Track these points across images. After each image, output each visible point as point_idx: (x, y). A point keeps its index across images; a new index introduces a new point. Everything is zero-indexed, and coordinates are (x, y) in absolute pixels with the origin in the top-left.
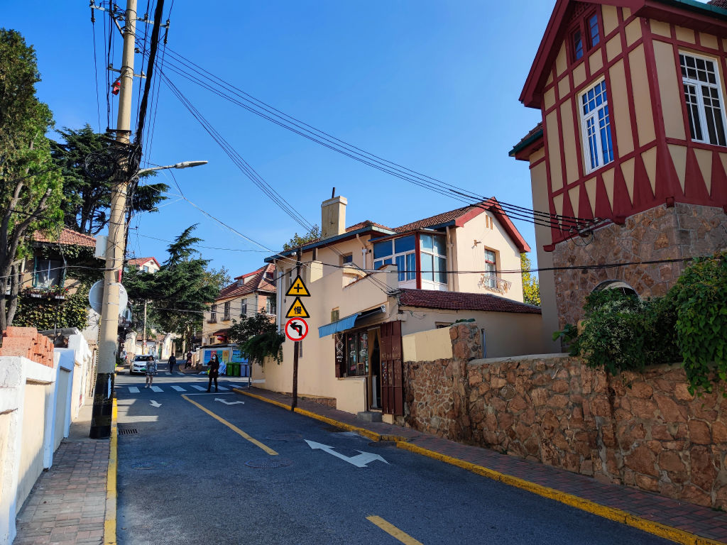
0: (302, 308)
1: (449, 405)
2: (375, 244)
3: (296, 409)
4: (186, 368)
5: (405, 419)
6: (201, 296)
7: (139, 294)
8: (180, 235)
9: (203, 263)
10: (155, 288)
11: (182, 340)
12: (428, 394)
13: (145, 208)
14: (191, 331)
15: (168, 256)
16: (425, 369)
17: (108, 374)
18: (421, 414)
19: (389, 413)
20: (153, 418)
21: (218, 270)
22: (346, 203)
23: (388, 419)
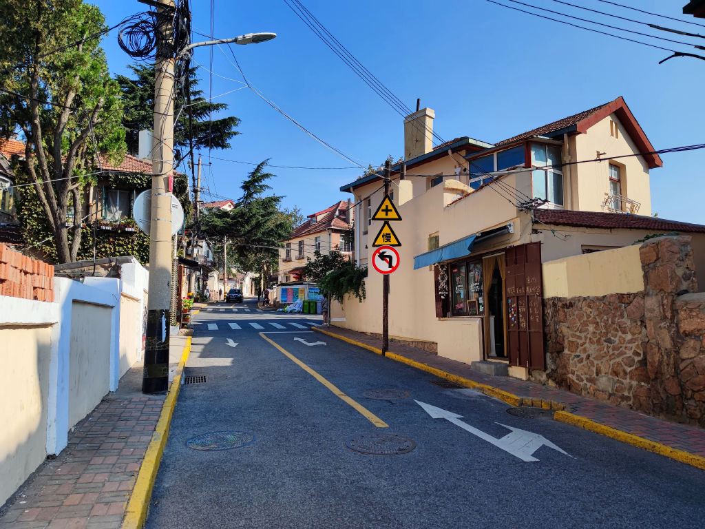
0: (392, 235)
1: (633, 360)
2: (470, 161)
3: (387, 354)
4: (264, 305)
5: (547, 375)
6: (276, 233)
7: (216, 231)
8: (253, 171)
9: (276, 199)
10: (231, 225)
11: (260, 278)
12: (591, 342)
13: (217, 145)
14: (268, 270)
15: (242, 193)
16: (585, 308)
17: (161, 311)
18: (577, 371)
19: (521, 365)
20: (227, 362)
21: (291, 210)
22: (433, 116)
23: (518, 372)
